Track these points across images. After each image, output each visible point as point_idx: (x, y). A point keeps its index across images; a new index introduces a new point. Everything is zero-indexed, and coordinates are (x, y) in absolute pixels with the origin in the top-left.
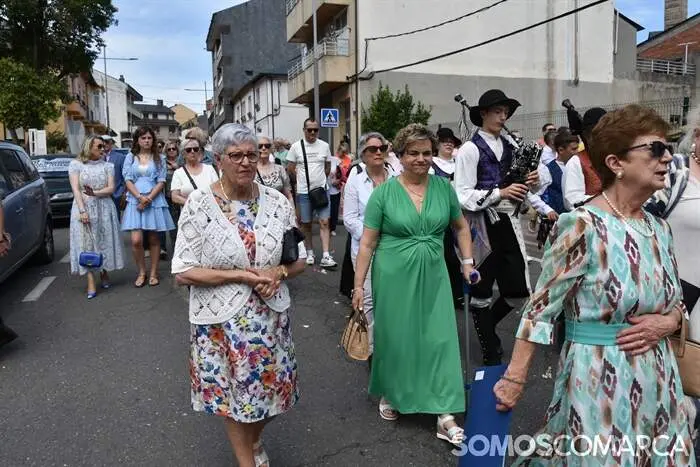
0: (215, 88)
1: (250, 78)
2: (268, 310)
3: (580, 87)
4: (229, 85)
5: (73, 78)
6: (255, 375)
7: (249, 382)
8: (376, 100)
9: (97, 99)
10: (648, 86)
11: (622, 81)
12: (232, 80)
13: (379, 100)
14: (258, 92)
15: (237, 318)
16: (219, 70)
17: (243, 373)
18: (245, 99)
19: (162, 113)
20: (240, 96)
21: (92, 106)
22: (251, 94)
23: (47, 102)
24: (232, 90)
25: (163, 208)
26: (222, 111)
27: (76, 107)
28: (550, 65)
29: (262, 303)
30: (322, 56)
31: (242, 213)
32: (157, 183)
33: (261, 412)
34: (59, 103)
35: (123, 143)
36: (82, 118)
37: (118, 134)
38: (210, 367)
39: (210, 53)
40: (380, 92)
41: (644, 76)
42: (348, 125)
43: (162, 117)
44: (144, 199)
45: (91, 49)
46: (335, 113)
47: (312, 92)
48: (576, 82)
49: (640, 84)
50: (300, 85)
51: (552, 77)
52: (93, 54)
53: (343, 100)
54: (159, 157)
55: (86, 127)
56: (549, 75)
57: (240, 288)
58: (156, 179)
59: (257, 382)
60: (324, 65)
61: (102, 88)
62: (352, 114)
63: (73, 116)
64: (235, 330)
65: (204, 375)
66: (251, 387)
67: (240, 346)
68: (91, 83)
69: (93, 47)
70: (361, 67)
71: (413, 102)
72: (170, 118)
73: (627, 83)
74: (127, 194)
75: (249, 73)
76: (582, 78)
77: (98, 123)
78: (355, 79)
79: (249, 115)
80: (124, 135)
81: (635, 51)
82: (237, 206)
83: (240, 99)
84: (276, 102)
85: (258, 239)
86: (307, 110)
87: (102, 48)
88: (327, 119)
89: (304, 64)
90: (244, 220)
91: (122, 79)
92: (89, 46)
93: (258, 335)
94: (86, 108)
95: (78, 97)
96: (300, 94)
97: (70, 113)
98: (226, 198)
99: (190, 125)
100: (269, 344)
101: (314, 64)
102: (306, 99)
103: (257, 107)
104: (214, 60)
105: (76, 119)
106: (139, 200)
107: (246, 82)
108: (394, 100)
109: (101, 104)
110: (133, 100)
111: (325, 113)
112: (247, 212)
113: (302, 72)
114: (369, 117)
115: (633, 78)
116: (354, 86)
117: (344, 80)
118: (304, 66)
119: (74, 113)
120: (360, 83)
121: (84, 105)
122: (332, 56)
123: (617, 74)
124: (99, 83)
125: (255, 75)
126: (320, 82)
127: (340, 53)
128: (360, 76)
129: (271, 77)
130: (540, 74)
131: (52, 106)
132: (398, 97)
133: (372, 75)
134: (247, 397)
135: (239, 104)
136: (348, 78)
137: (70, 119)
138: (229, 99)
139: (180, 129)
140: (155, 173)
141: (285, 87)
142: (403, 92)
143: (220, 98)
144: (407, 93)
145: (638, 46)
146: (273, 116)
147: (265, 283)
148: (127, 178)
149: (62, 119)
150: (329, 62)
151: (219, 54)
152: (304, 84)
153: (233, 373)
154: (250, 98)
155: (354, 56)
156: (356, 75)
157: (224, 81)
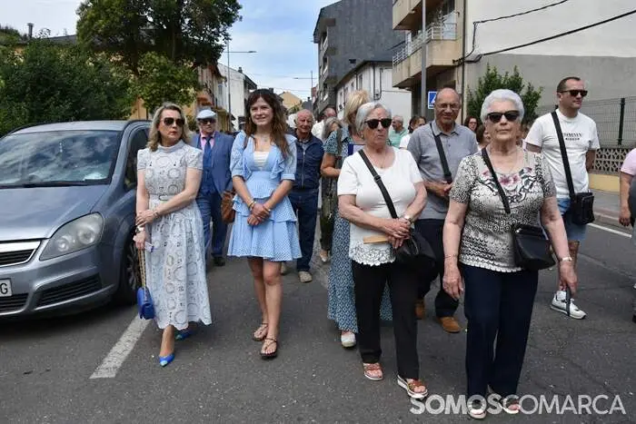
0: (320, 76)
1: (354, 66)
4: (333, 74)
5: (202, 69)
8: (484, 82)
9: (220, 88)
12: (336, 69)
13: (487, 83)
14: (361, 78)
16: (325, 60)
18: (348, 85)
20: (343, 83)
21: (217, 94)
22: (354, 80)
23: (182, 90)
24: (335, 77)
25: (288, 222)
26: (326, 96)
27: (204, 94)
30: (429, 41)
32: (281, 182)
34: (191, 91)
36: (209, 104)
37: (237, 118)
39: (317, 44)
40: (488, 75)
44: (259, 207)
45: (219, 43)
47: (418, 75)
50: (405, 70)
52: (221, 47)
53: (449, 82)
54: (284, 139)
58: (280, 174)
60: (431, 50)
61: (225, 78)
63: (202, 102)
68: (216, 73)
69: (221, 41)
70: (469, 50)
71: (522, 84)
74: (235, 198)
75: (353, 61)
77: (221, 108)
78: (462, 62)
80: (241, 119)
83: (344, 85)
84: (378, 87)
86: (409, 94)
87: (228, 42)
89: (409, 50)
91: (240, 71)
92: (218, 41)
94: (212, 96)
95: (206, 86)
96: (405, 78)
97: (199, 100)
99: (295, 110)
101: (420, 49)
102: (410, 84)
104: (320, 51)
105: (204, 104)
106: (250, 209)
107: (349, 69)
108: (502, 82)
109: (224, 92)
110: (249, 88)
111: (432, 96)
113: (407, 57)
114: (475, 99)
116: (461, 68)
117: (451, 63)
119: (203, 99)
120: (467, 66)
121: (211, 93)
122: (439, 40)
124: (223, 74)
125: (358, 63)
126: (427, 66)
127: (447, 37)
128: (467, 59)
129: (373, 64)
131: (186, 92)
132: (506, 79)
133: (478, 60)
135: (342, 90)
136: (454, 61)
137: (199, 104)
138: (333, 85)
140: (279, 166)
141: (387, 73)
142: (511, 74)
143: (325, 85)
144: (517, 75)
148: (234, 173)
149: (193, 105)
150: (436, 47)
151: (325, 45)
152: (409, 68)
154: (352, 85)
155: (462, 39)
156: (463, 58)
157: (329, 69)
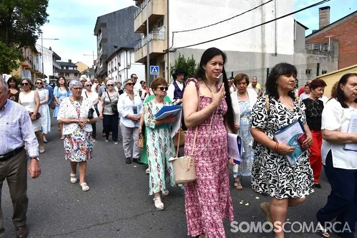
0: (98, 54)
1: (116, 50)
2: (83, 131)
3: (278, 57)
4: (105, 53)
5: (25, 49)
6: (79, 148)
7: (77, 150)
8: (177, 62)
9: (37, 59)
10: (311, 56)
11: (298, 54)
12: (107, 51)
13: (179, 62)
14: (120, 56)
15: (74, 133)
16: (100, 45)
17: (75, 148)
18: (114, 60)
19: (71, 66)
20: (110, 59)
21: (35, 62)
22: (116, 57)
23: (12, 61)
24: (106, 55)
26: (102, 66)
27: (26, 63)
28: (263, 46)
29: (82, 129)
30: (151, 40)
31: (77, 104)
33: (81, 159)
34: (18, 61)
35: (50, 81)
36: (29, 69)
37: (48, 77)
38: (68, 147)
39: (96, 36)
40: (179, 58)
41: (309, 52)
42: (164, 74)
43: (70, 68)
45: (35, 34)
46: (157, 68)
47: (146, 57)
48: (276, 54)
49: (307, 55)
50: (140, 54)
51: (264, 52)
52: (36, 37)
53: (161, 61)
55: (31, 73)
56: (262, 50)
57: (75, 124)
59: (79, 151)
60: (152, 45)
61: (40, 53)
62: (166, 68)
63: (25, 68)
64: (73, 136)
65: (67, 149)
66: (78, 152)
67: (75, 140)
68: (35, 51)
69: (36, 33)
70: (170, 46)
71: (196, 63)
72: (75, 69)
73: (301, 54)
75: (116, 47)
76: (278, 53)
77: (38, 71)
78: (167, 51)
79: (115, 68)
80: (51, 77)
81: (304, 40)
82: (76, 102)
83: (111, 60)
84: (129, 62)
85: (81, 111)
86: (144, 66)
87: (41, 34)
88: (153, 71)
90: (78, 106)
91: (50, 49)
93: (80, 137)
94: (32, 64)
95: (28, 58)
96: (140, 58)
97: (23, 66)
98: (73, 100)
99: (85, 73)
100: (83, 140)
101: (147, 44)
102: (143, 61)
103: (119, 64)
104: (98, 40)
105: (26, 69)
107: (114, 51)
108: (186, 62)
109: (39, 61)
110: (56, 60)
111: (152, 68)
112: (79, 104)
113: (141, 47)
115: (304, 52)
116: (167, 54)
117: (162, 52)
118: (143, 44)
119: (25, 66)
120: (169, 53)
121: (31, 62)
122: (156, 40)
123: (296, 50)
124: (39, 51)
125: (118, 48)
126: (150, 53)
127: (160, 38)
128: (170, 50)
129: (126, 49)
130: (258, 50)
131: (15, 62)
132: (188, 61)
133: (175, 51)
134: (76, 154)
135: (110, 62)
136: (164, 51)
137: (23, 69)
138: (105, 59)
139: (80, 75)
141: (133, 55)
142: (191, 58)
143: (101, 59)
144: (193, 59)
145: (306, 37)
146: (127, 69)
147: (81, 122)
148: (56, 96)
149: (20, 69)
150: (155, 43)
151: (101, 37)
152: (142, 53)
153: (73, 148)
154: (116, 60)
155: (167, 40)
156: (168, 49)
157: (103, 51)
